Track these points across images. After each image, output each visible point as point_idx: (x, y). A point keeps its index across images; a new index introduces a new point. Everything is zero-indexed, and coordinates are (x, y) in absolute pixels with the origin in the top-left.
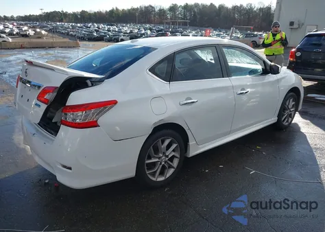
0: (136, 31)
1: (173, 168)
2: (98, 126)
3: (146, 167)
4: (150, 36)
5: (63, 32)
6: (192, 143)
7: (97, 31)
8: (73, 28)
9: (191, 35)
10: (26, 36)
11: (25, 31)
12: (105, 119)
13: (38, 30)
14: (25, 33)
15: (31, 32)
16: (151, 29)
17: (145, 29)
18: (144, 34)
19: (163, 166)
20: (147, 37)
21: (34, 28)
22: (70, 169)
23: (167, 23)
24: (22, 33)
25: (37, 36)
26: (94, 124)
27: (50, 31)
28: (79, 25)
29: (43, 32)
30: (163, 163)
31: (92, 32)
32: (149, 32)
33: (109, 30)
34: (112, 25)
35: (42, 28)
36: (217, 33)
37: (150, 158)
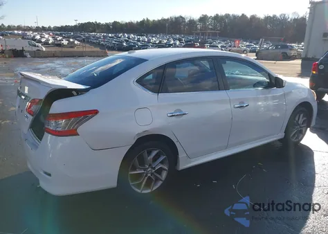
0: (165, 41)
1: (161, 180)
2: (77, 134)
3: (129, 178)
4: (178, 47)
5: (95, 41)
6: (182, 155)
7: (127, 41)
8: (104, 38)
9: (219, 46)
10: (60, 45)
11: (60, 40)
12: (86, 128)
13: (71, 40)
14: (59, 42)
15: (65, 42)
16: (180, 40)
17: (174, 40)
18: (172, 45)
19: (149, 178)
20: (175, 47)
21: (68, 38)
22: (50, 175)
23: (196, 34)
24: (56, 43)
25: (70, 45)
26: (73, 133)
27: (83, 41)
28: (110, 35)
29: (76, 42)
30: (149, 175)
31: (122, 42)
32: (178, 43)
33: (139, 40)
34: (142, 36)
35: (75, 38)
36: (248, 44)
37: (134, 168)
